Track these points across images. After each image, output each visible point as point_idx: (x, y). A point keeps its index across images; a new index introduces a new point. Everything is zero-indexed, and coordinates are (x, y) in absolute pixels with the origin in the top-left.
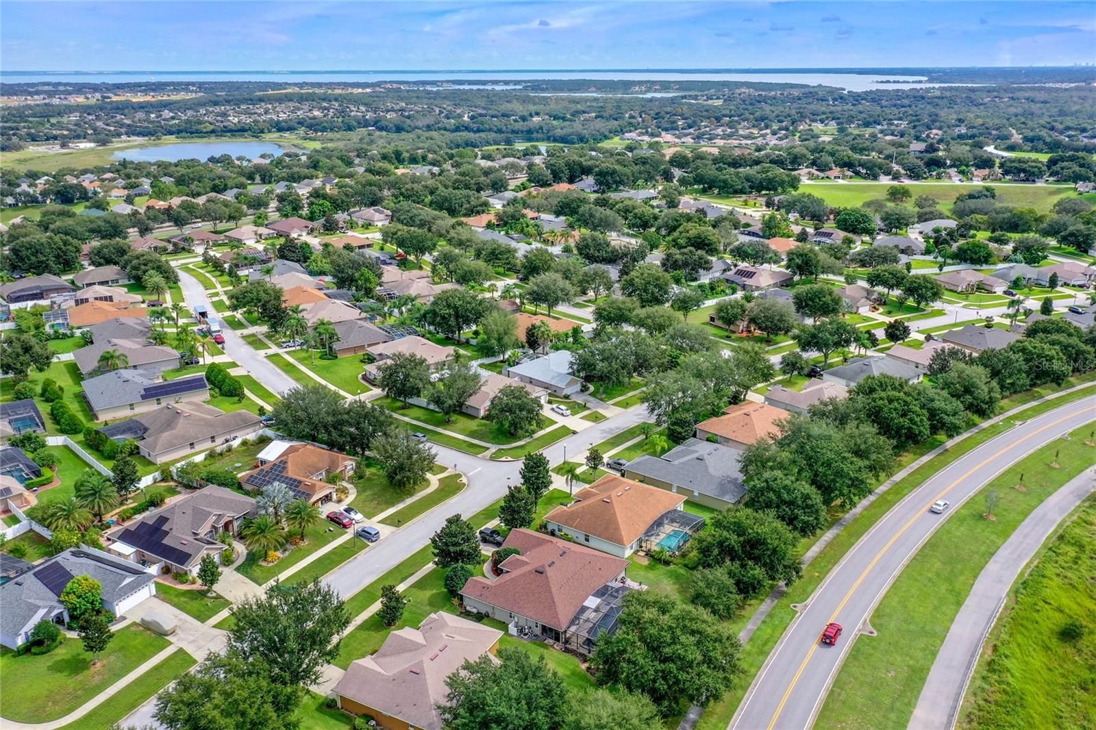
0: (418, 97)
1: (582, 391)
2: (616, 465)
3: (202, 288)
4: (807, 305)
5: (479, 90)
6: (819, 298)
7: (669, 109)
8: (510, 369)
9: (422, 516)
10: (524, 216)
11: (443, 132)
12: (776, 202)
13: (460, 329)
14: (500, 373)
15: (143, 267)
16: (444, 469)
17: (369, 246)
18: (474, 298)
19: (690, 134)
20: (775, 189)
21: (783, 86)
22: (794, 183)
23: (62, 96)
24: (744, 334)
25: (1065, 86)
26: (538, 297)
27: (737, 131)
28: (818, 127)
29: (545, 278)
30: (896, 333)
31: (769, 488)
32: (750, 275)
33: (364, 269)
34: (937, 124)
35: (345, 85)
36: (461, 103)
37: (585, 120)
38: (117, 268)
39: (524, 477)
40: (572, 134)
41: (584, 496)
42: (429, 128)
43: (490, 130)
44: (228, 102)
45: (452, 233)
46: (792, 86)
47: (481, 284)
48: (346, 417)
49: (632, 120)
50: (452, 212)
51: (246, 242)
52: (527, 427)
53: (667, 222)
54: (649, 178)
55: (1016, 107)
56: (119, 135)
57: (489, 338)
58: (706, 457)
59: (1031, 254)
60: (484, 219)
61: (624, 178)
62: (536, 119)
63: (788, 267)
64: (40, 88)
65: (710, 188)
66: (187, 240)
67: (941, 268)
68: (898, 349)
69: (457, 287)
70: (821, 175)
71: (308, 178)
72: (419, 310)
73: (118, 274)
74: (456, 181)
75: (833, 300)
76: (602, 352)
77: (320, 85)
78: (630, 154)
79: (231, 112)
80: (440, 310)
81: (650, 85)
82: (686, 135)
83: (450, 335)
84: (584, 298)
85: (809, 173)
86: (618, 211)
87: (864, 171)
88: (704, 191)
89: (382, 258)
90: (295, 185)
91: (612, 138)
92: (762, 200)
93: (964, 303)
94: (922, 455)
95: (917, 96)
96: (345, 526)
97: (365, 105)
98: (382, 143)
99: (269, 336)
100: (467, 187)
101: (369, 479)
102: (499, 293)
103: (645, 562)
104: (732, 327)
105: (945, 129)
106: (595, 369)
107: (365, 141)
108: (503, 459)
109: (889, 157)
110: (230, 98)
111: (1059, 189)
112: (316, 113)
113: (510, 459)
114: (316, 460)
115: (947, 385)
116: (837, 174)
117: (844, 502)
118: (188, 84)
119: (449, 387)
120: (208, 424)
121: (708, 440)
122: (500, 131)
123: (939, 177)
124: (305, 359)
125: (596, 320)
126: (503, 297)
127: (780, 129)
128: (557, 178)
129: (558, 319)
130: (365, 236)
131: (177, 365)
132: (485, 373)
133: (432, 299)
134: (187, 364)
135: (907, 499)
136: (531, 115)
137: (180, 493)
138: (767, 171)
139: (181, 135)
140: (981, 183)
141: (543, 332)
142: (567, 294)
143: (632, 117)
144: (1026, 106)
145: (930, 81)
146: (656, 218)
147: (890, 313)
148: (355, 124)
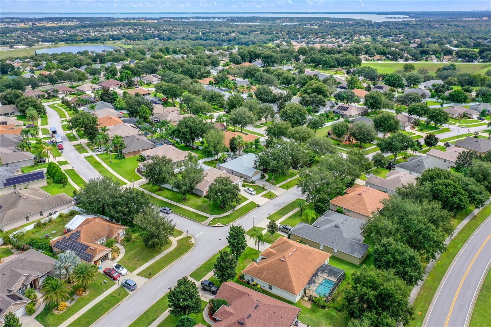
0: (178, 24)
1: (262, 178)
2: (285, 230)
3: (59, 117)
4: (381, 125)
5: (206, 21)
6: (388, 121)
7: (293, 30)
8: (221, 165)
9: (165, 269)
10: (227, 78)
11: (189, 40)
12: (352, 71)
13: (193, 140)
14: (215, 167)
15: (26, 105)
16: (181, 233)
17: (149, 94)
18: (201, 122)
19: (304, 41)
20: (350, 66)
21: (344, 20)
22: (359, 62)
23: (14, 24)
24: (347, 143)
25: (470, 19)
26: (235, 122)
27: (326, 40)
28: (363, 38)
29: (240, 110)
30: (431, 141)
31: (387, 252)
32: (346, 109)
33: (143, 106)
34: (418, 36)
35: (146, 19)
36: (198, 27)
37: (255, 35)
38: (13, 105)
39: (229, 242)
40: (250, 41)
41: (267, 255)
42: (183, 38)
43: (212, 39)
44: (90, 26)
45: (191, 87)
46: (348, 20)
47: (205, 115)
48: (119, 200)
49: (277, 35)
50: (192, 77)
51: (86, 92)
52: (231, 203)
53: (300, 81)
54: (288, 60)
55: (451, 29)
56: (38, 42)
57: (209, 146)
58: (340, 225)
59: (486, 97)
60: (208, 80)
61: (276, 60)
62: (233, 34)
63: (365, 104)
64: (5, 20)
65: (318, 65)
66: (56, 91)
67: (442, 105)
68: (433, 151)
69: (193, 116)
70: (371, 58)
71: (122, 60)
72: (171, 128)
73: (14, 109)
74: (194, 60)
75: (395, 122)
76: (273, 154)
77: (134, 19)
78: (278, 49)
79: (91, 31)
80: (182, 129)
81: (284, 19)
82: (302, 42)
83: (188, 144)
84: (260, 122)
85: (365, 58)
86: (275, 75)
87: (391, 57)
88: (315, 67)
89: (154, 101)
90: (115, 63)
91: (268, 43)
92: (345, 71)
93: (459, 124)
94: (462, 220)
95: (406, 24)
96: (115, 279)
97: (154, 27)
98: (161, 44)
99: (88, 145)
100: (200, 64)
101: (134, 242)
102: (215, 120)
103: (309, 305)
104: (341, 139)
105: (422, 39)
106: (269, 165)
107: (153, 44)
108: (217, 225)
109: (402, 50)
110: (91, 24)
111: (486, 65)
112: (131, 31)
113: (221, 225)
114: (100, 230)
115: (473, 175)
116: (378, 58)
117: (429, 257)
118: (73, 18)
119: (184, 178)
120: (39, 203)
121: (338, 211)
122: (216, 40)
123: (427, 60)
124: (107, 159)
125: (268, 135)
126: (217, 122)
127: (346, 39)
128: (244, 60)
129: (247, 134)
130: (147, 89)
131: (32, 163)
132: (206, 168)
133: (178, 123)
134: (38, 162)
135: (462, 251)
136: (230, 33)
137: (13, 253)
138: (345, 56)
139: (67, 42)
140: (447, 63)
141: (239, 142)
142: (251, 120)
143: (277, 33)
144: (456, 29)
145: (410, 17)
146: (294, 79)
147: (421, 130)
148: (149, 36)
